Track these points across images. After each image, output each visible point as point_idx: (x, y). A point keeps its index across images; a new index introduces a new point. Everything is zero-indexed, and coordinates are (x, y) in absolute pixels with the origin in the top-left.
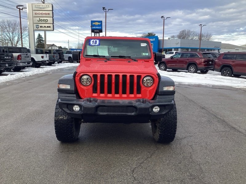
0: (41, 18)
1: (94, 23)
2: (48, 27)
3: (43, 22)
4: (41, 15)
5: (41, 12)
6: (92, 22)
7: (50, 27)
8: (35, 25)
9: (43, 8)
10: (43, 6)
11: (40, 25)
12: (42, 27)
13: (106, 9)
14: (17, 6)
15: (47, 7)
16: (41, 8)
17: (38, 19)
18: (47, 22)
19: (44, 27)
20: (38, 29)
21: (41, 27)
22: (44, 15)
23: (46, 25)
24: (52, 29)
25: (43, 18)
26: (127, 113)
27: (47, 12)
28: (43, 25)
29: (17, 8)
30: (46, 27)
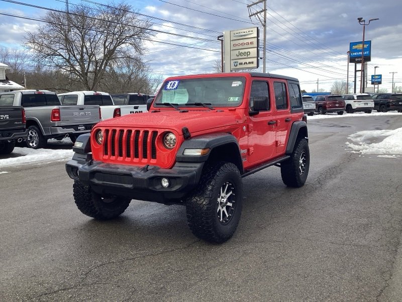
0: (241, 51)
1: (354, 47)
2: (249, 63)
3: (243, 57)
4: (241, 47)
5: (241, 42)
6: (352, 44)
7: (252, 63)
8: (232, 62)
9: (244, 35)
10: (244, 32)
11: (240, 61)
12: (242, 64)
13: (364, 21)
14: (218, 37)
15: (251, 33)
16: (242, 36)
17: (237, 52)
18: (249, 56)
19: (244, 64)
20: (237, 67)
21: (240, 64)
22: (246, 46)
23: (248, 61)
24: (255, 65)
25: (243, 51)
26: (124, 185)
27: (249, 41)
28: (243, 61)
29: (218, 39)
30: (247, 63)
